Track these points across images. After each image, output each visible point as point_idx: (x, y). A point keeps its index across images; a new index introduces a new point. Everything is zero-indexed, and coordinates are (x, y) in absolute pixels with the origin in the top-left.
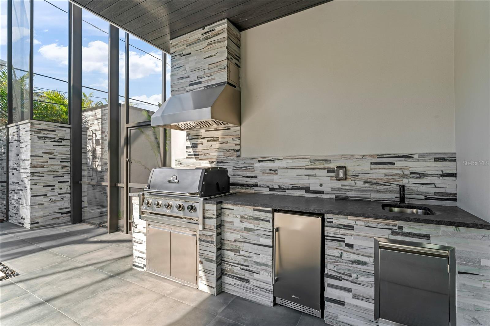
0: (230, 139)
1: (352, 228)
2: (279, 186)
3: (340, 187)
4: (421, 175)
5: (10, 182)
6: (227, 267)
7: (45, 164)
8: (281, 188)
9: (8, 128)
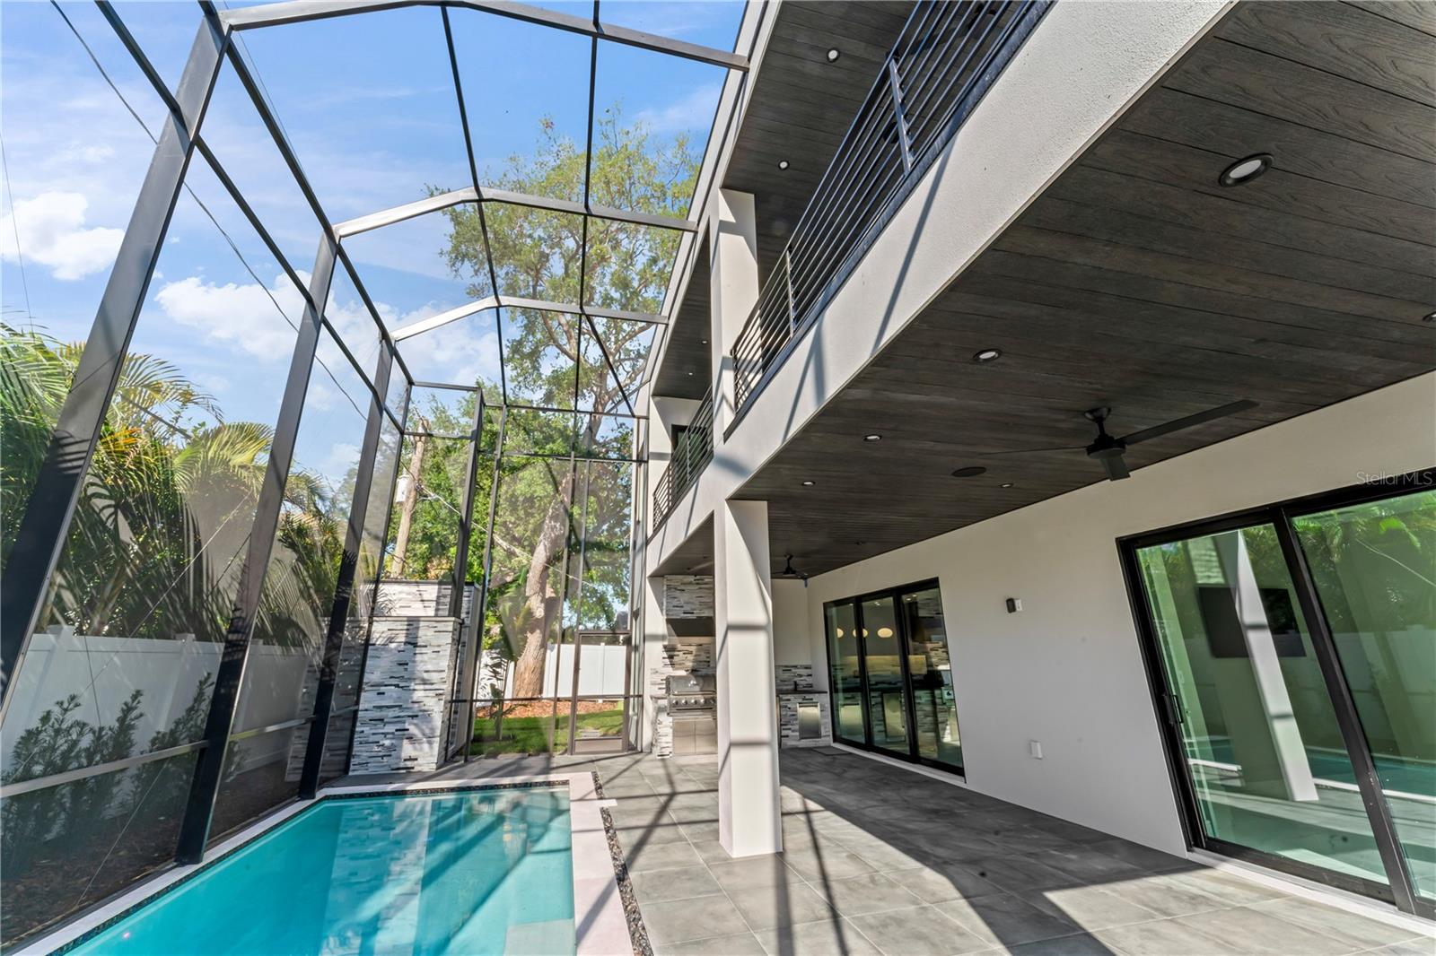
0: (703, 653)
1: (789, 700)
4: (801, 676)
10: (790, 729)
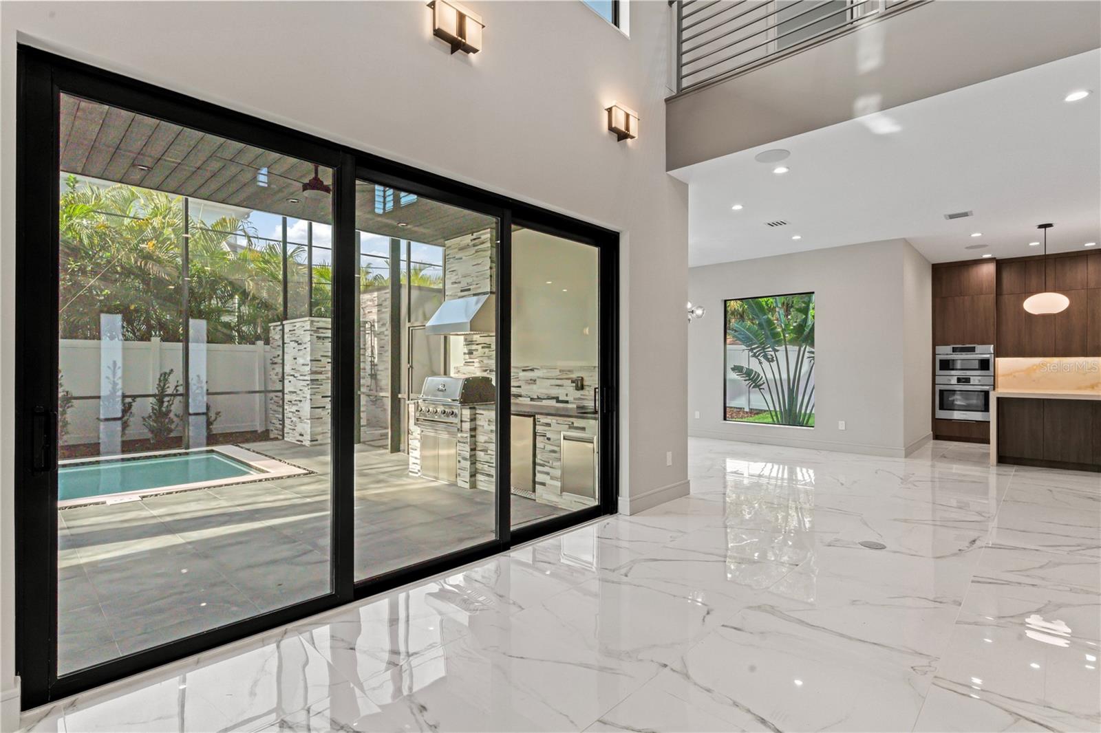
2: (538, 396)
3: (579, 396)
5: (286, 391)
6: (479, 466)
7: (324, 369)
8: (539, 398)
9: (283, 325)
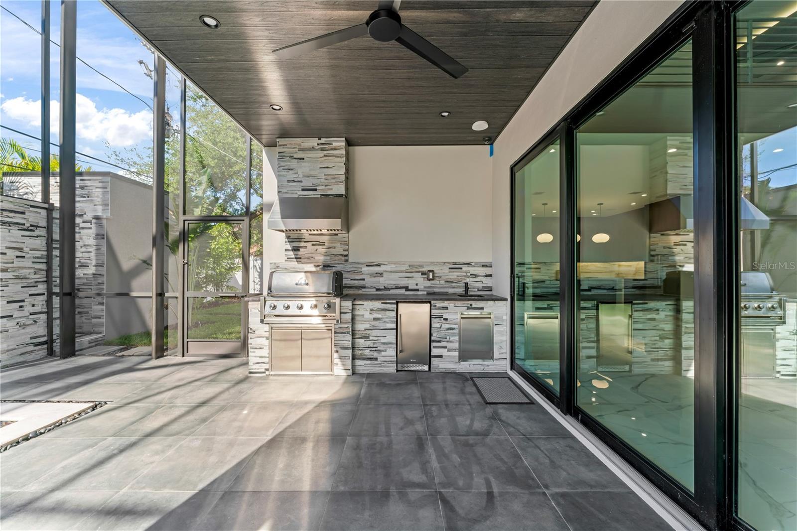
0: (338, 245)
1: (446, 308)
2: (385, 287)
3: (430, 285)
4: (476, 276)
7: (10, 265)
8: (386, 289)
10: (445, 347)
